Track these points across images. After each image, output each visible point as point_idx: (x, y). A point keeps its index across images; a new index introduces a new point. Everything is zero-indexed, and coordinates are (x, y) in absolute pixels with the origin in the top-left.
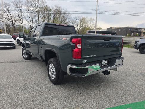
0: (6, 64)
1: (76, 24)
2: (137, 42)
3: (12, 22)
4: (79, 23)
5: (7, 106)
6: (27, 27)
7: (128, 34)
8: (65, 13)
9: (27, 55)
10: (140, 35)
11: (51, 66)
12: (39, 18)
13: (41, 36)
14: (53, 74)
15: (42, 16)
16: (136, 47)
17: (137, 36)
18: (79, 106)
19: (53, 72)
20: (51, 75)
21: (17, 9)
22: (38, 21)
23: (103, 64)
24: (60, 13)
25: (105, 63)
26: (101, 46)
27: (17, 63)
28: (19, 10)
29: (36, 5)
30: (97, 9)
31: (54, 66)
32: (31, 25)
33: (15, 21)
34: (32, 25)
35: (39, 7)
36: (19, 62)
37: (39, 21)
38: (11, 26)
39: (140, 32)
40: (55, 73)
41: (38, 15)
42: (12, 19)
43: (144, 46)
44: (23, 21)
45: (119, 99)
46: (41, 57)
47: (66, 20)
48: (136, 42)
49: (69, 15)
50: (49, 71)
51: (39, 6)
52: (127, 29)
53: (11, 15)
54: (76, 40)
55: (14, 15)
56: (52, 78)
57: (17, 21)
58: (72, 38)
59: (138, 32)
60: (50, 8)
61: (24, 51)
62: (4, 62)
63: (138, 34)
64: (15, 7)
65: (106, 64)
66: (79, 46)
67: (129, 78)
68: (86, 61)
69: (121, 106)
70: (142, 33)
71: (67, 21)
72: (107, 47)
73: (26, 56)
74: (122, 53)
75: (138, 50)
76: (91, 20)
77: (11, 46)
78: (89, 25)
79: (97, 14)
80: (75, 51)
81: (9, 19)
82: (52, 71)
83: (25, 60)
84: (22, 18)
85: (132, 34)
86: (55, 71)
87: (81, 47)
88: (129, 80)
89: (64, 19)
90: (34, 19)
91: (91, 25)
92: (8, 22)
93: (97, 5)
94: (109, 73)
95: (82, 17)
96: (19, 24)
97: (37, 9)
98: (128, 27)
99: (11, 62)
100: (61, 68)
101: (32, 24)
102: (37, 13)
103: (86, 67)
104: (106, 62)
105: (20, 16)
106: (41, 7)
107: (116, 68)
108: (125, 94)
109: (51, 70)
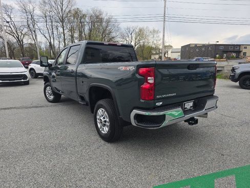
0: (20, 110)
1: (128, 40)
2: (236, 70)
3: (18, 38)
4: (134, 38)
5: (39, 176)
6: (43, 46)
7: (217, 56)
8: (108, 21)
9: (53, 95)
10: (237, 57)
11: (100, 112)
12: (64, 30)
13: (81, 63)
14: (105, 125)
15: (69, 26)
16: (233, 78)
17: (233, 58)
18: (153, 174)
19: (105, 121)
20: (101, 127)
21: (25, 15)
22: (62, 35)
23: (186, 108)
24: (101, 21)
25: (189, 105)
26: (184, 79)
27: (38, 109)
28: (30, 17)
29: (59, 7)
30: (165, 14)
31: (106, 113)
32: (50, 43)
33: (22, 36)
34: (52, 43)
35: (63, 11)
36: (41, 107)
37: (64, 35)
38: (16, 45)
39: (239, 52)
40: (108, 124)
41: (63, 25)
42: (17, 32)
43: (248, 76)
44: (36, 36)
45: (214, 163)
46: (82, 98)
47: (111, 32)
48: (233, 70)
49: (116, 24)
50: (98, 121)
51: (64, 9)
52: (216, 46)
53: (14, 26)
54: (146, 70)
55: (21, 25)
56: (103, 132)
57: (27, 37)
58: (139, 67)
59: (234, 52)
60: (84, 13)
61: (48, 87)
62: (14, 108)
63: (234, 55)
64: (22, 11)
65: (191, 107)
66: (151, 80)
67: (226, 129)
68: (161, 103)
69: (217, 173)
70: (242, 54)
71: (113, 34)
72: (193, 80)
73: (52, 97)
74: (215, 88)
75: (237, 84)
76: (155, 32)
77: (22, 80)
78: (151, 41)
79: (164, 23)
80: (145, 88)
81: (12, 32)
82: (103, 120)
83: (50, 104)
84: (34, 31)
85: (225, 55)
86: (108, 120)
87: (154, 81)
88: (226, 133)
89: (107, 32)
90: (55, 32)
91: (155, 42)
92: (11, 37)
93: (165, 6)
94: (196, 122)
95: (138, 28)
96: (30, 41)
97: (61, 14)
98: (217, 43)
99: (26, 108)
100: (119, 115)
101: (52, 40)
102: (61, 21)
103: (161, 113)
104: (191, 104)
105: (31, 26)
106: (67, 10)
107: (207, 114)
108: (223, 155)
109: (102, 118)
